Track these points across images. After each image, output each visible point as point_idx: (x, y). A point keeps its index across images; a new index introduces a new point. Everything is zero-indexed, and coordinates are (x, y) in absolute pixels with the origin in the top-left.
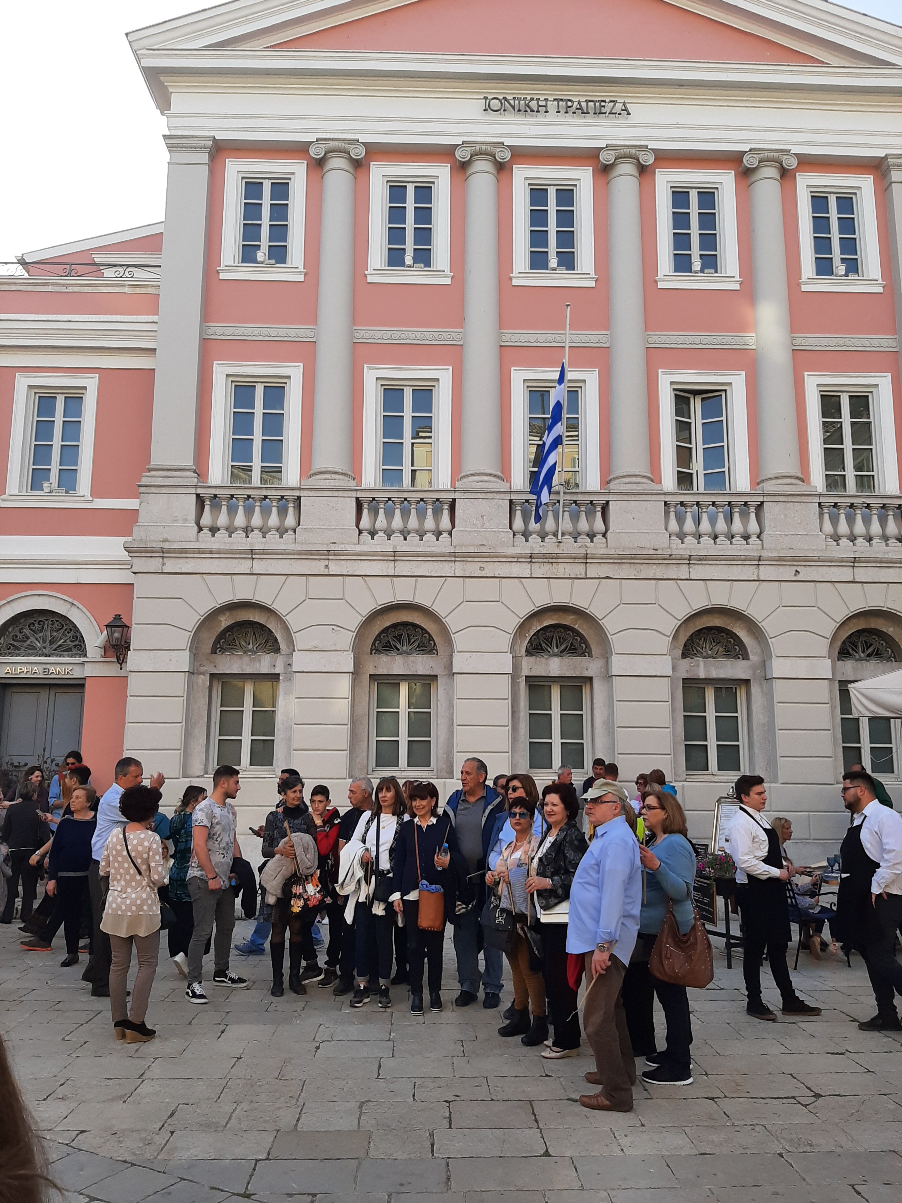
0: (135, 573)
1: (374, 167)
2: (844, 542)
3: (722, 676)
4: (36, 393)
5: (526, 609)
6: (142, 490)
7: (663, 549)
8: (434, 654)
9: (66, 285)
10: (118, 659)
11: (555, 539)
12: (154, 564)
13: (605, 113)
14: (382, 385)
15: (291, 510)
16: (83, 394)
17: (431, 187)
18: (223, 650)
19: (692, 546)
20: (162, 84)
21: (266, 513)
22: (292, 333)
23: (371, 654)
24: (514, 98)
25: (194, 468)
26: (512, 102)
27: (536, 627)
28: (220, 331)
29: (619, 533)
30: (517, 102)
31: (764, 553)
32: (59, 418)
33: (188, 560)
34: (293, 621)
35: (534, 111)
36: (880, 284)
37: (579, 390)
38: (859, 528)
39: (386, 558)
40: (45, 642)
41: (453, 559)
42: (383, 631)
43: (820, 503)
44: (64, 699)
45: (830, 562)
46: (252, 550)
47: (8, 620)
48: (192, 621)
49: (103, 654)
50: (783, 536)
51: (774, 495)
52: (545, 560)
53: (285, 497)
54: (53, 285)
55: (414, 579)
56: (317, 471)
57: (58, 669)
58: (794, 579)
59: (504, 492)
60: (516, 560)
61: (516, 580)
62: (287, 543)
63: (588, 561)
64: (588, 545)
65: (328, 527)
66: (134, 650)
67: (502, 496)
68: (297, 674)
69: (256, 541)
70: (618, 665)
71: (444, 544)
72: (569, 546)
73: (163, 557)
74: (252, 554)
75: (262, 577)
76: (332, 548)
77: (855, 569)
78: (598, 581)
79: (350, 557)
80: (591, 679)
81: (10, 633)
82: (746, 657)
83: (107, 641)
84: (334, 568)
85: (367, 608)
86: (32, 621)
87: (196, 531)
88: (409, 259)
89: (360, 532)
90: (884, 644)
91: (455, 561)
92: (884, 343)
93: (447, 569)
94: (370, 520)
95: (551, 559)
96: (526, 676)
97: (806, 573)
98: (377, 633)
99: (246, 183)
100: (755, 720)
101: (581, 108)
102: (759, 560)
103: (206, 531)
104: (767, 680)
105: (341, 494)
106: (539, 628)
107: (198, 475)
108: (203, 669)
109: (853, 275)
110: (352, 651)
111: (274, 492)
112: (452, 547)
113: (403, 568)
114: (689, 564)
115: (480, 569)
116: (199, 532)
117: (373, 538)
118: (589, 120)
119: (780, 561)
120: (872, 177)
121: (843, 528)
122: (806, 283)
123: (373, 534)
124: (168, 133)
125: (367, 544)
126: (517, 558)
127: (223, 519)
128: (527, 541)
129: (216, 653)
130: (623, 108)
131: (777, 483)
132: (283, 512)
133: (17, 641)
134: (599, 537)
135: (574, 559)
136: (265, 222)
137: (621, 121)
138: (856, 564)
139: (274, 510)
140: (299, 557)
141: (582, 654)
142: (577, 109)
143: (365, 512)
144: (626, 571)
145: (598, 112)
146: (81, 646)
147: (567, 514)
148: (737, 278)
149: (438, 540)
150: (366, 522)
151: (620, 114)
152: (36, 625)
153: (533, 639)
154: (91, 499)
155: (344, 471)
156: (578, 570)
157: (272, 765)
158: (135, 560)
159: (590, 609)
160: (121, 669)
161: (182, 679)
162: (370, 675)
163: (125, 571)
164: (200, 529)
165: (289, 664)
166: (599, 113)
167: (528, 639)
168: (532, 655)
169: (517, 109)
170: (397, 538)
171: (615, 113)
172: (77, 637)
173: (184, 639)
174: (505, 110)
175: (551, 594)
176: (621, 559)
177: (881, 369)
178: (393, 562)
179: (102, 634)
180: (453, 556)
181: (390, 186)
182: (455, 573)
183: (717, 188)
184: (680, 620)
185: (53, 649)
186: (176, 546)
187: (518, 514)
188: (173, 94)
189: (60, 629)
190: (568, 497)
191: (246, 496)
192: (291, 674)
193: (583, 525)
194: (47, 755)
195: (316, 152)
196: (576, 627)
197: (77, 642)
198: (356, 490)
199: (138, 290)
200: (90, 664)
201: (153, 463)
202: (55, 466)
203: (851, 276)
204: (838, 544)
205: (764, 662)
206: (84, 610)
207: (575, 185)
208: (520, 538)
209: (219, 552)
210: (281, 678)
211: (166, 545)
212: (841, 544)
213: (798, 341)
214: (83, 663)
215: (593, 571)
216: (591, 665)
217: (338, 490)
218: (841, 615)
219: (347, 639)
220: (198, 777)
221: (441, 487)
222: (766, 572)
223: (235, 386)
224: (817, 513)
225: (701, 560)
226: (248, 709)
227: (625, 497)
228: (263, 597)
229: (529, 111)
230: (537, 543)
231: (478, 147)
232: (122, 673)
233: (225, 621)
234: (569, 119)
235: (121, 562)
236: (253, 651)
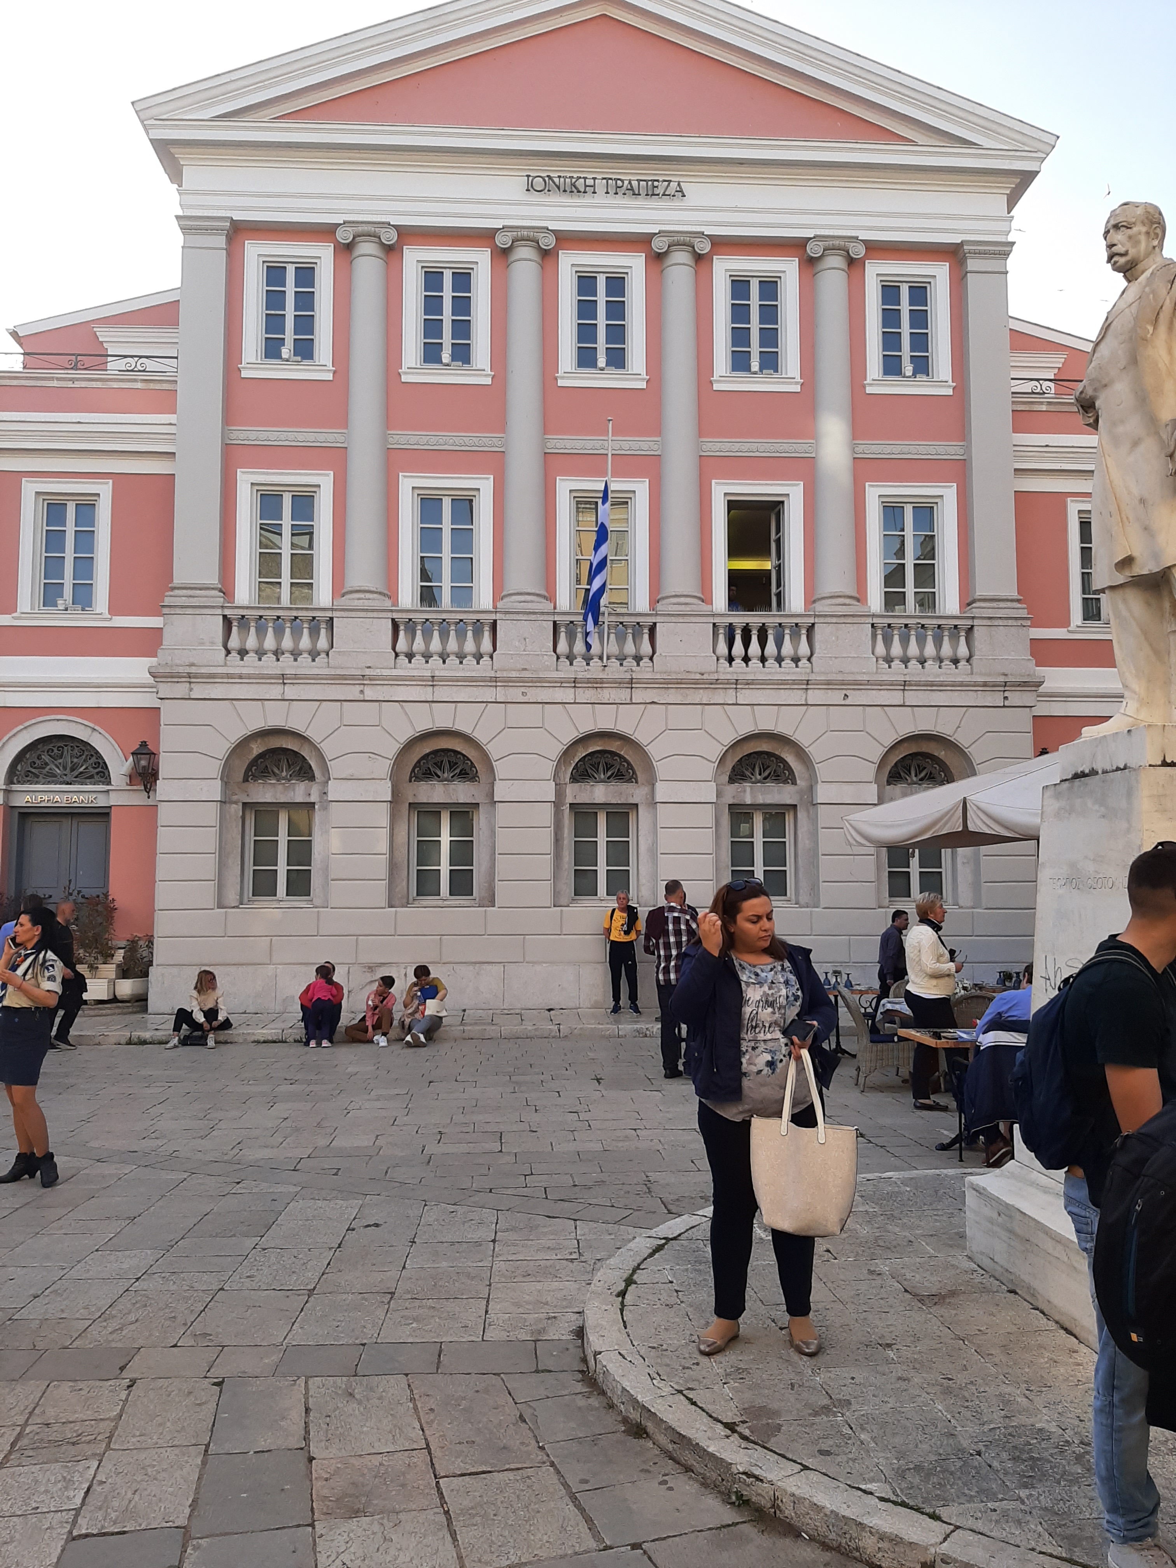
0: (161, 699)
1: (407, 251)
2: (896, 664)
3: (768, 801)
4: (44, 500)
5: (569, 736)
6: (165, 611)
7: (709, 673)
8: (476, 781)
9: (73, 380)
10: (146, 787)
11: (600, 664)
12: (180, 690)
13: (658, 195)
14: (418, 495)
15: (323, 632)
16: (96, 500)
17: (470, 274)
18: (255, 778)
19: (740, 670)
20: (172, 155)
21: (297, 634)
22: (321, 437)
23: (410, 781)
24: (560, 177)
25: (220, 586)
26: (556, 180)
27: (581, 753)
28: (242, 435)
29: (666, 656)
30: (562, 180)
31: (812, 677)
32: (70, 528)
33: (216, 685)
34: (328, 749)
35: (580, 192)
36: (949, 386)
37: (629, 501)
38: (913, 649)
39: (424, 683)
40: (65, 768)
41: (494, 684)
42: (423, 758)
43: (873, 625)
44: (88, 828)
45: (880, 685)
46: (283, 675)
47: (27, 746)
48: (222, 749)
49: (128, 782)
50: (833, 659)
51: (826, 616)
52: (590, 685)
53: (317, 618)
54: (58, 379)
55: (454, 705)
56: (350, 589)
57: (81, 797)
58: (843, 703)
59: (548, 613)
60: (559, 685)
61: (560, 705)
62: (319, 667)
63: (633, 686)
64: (634, 669)
65: (363, 650)
66: (163, 779)
67: (546, 617)
68: (333, 803)
69: (287, 664)
70: (662, 792)
71: (484, 668)
72: (615, 670)
73: (190, 682)
74: (283, 679)
75: (294, 702)
76: (368, 672)
77: (905, 692)
78: (643, 706)
79: (386, 682)
80: (637, 805)
81: (27, 759)
82: (794, 783)
83: (133, 769)
84: (370, 694)
85: (406, 734)
86: (50, 746)
87: (224, 655)
88: (446, 357)
89: (397, 655)
90: (938, 768)
91: (496, 686)
92: (952, 450)
93: (488, 694)
94: (407, 642)
95: (596, 683)
96: (570, 804)
97: (856, 697)
98: (416, 760)
99: (268, 267)
100: (800, 845)
101: (632, 189)
102: (808, 684)
103: (234, 654)
104: (814, 805)
105: (375, 614)
106: (584, 755)
107: (224, 594)
108: (235, 798)
109: (921, 375)
110: (390, 779)
111: (304, 613)
112: (493, 672)
113: (442, 693)
114: (736, 688)
115: (523, 695)
116: (227, 656)
117: (410, 662)
118: (640, 202)
119: (829, 684)
120: (948, 264)
121: (896, 649)
122: (870, 385)
123: (410, 656)
124: (180, 213)
125: (404, 668)
126: (561, 683)
127: (251, 642)
128: (571, 664)
129: (248, 781)
130: (678, 189)
131: (830, 603)
132: (314, 633)
133: (35, 768)
134: (646, 660)
135: (619, 683)
136: (290, 312)
137: (676, 203)
138: (906, 688)
139: (306, 631)
140: (332, 682)
141: (629, 781)
142: (628, 189)
143: (402, 634)
144: (672, 696)
145: (650, 193)
146: (104, 773)
147: (612, 636)
148: (798, 379)
149: (478, 663)
150: (402, 645)
151: (674, 196)
152: (56, 751)
153: (579, 765)
154: (109, 617)
155: (379, 590)
156: (623, 695)
157: (309, 895)
158: (161, 686)
159: (635, 735)
160: (149, 797)
161: (214, 808)
162: (410, 804)
163: (148, 694)
164: (228, 652)
165: (325, 793)
166: (652, 195)
167: (573, 765)
168: (578, 782)
169: (562, 189)
170: (436, 661)
171: (669, 195)
172: (99, 763)
173: (215, 768)
174: (549, 191)
175: (595, 721)
176: (666, 684)
177: (945, 479)
178: (431, 688)
179: (127, 761)
180: (494, 681)
181: (426, 272)
182: (496, 699)
183: (780, 277)
184: (726, 746)
185: (75, 775)
186: (203, 670)
187: (563, 636)
188: (184, 167)
189: (80, 756)
190: (613, 618)
191: (275, 617)
192: (326, 804)
193: (630, 648)
194: (72, 887)
195: (344, 236)
196: (622, 753)
197: (100, 769)
198: (391, 611)
199: (152, 386)
200: (114, 792)
201: (177, 581)
202: (68, 581)
203: (921, 377)
204: (890, 667)
205: (812, 786)
206: (107, 735)
207: (627, 273)
208: (564, 661)
209: (249, 676)
210: (316, 807)
211: (193, 670)
212: (892, 666)
213: (859, 449)
214: (108, 791)
215: (639, 696)
216: (637, 791)
217: (373, 611)
218: (890, 739)
219: (384, 767)
220: (234, 907)
221: (482, 608)
222: (814, 696)
223: (261, 495)
224: (870, 635)
225: (748, 684)
226: (283, 839)
227: (673, 619)
228: (296, 724)
229: (576, 191)
230: (582, 666)
231: (519, 233)
232: (150, 802)
233: (257, 749)
234: (620, 200)
235: (143, 685)
236: (287, 779)
